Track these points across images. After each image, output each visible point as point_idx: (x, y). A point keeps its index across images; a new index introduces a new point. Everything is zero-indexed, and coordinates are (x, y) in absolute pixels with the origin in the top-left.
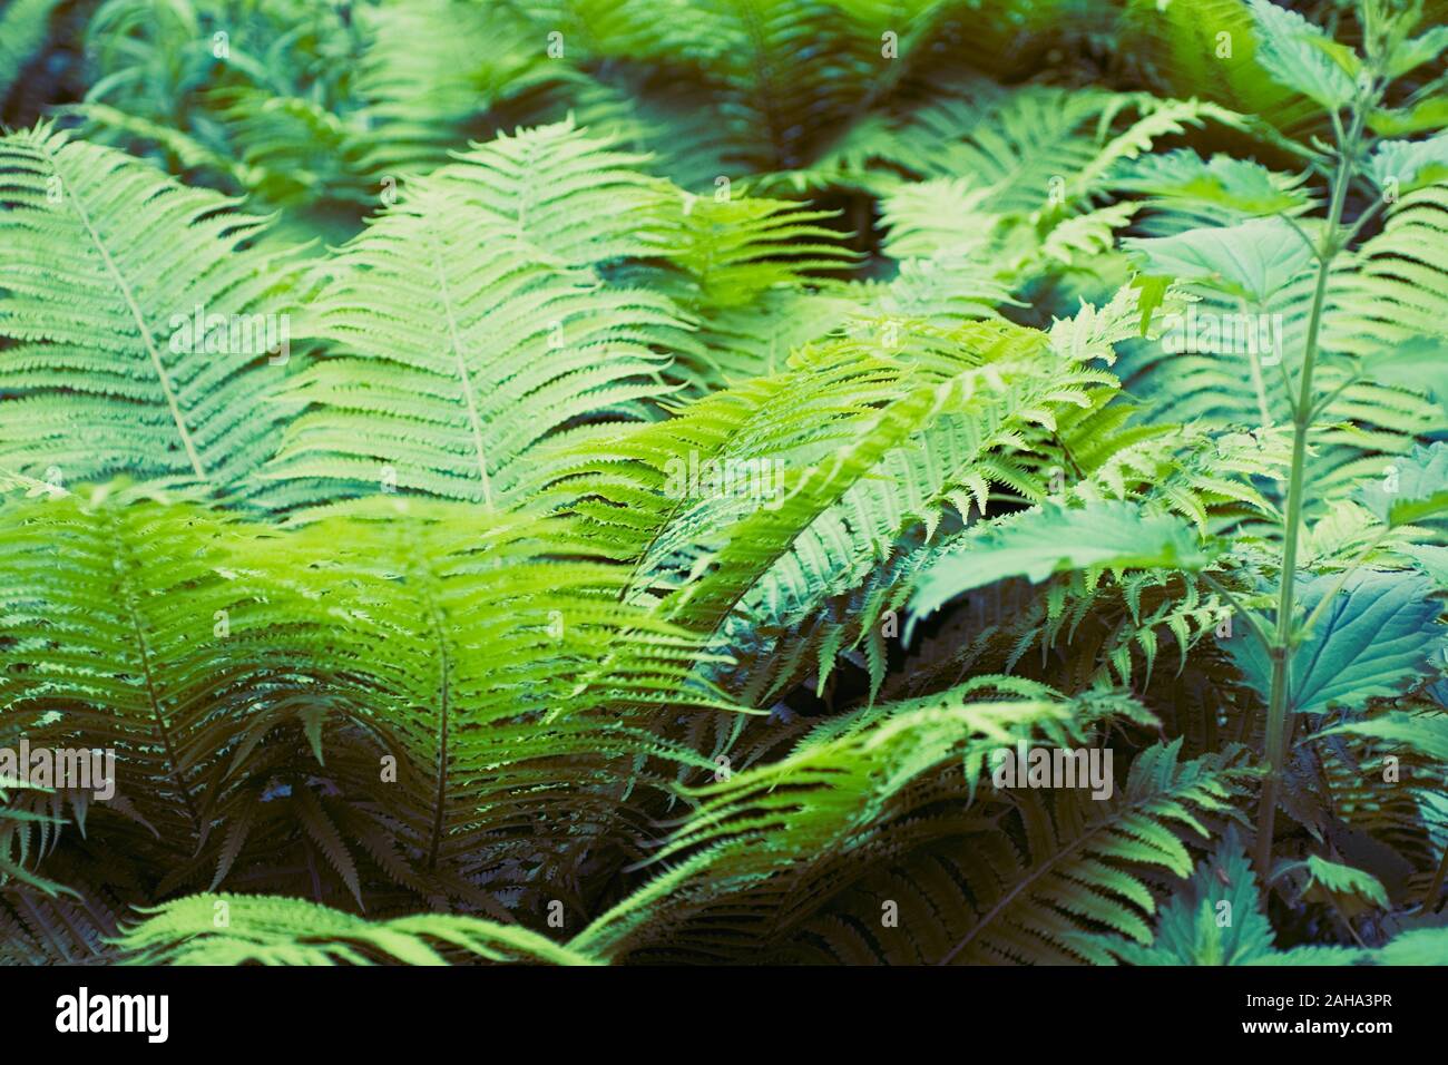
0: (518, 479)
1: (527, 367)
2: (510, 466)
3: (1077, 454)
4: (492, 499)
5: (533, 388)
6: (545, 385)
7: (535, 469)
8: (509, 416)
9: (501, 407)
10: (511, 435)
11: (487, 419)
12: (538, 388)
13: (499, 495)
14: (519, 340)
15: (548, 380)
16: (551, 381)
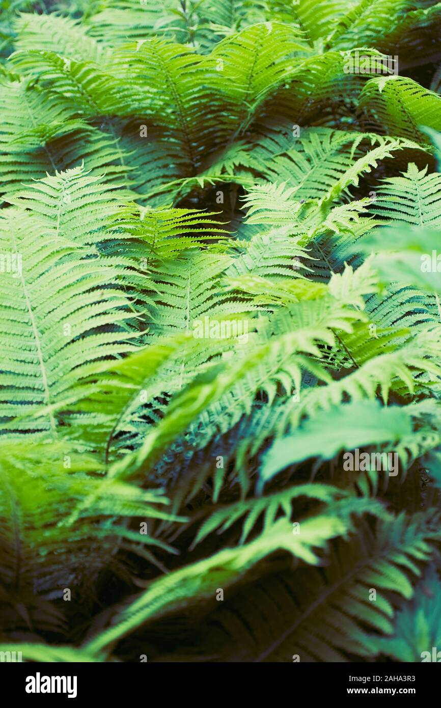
0: (59, 364)
1: (62, 304)
2: (54, 357)
3: (345, 341)
4: (46, 375)
5: (65, 315)
6: (71, 313)
7: (67, 359)
8: (54, 330)
9: (49, 326)
10: (55, 340)
11: (42, 332)
12: (68, 315)
13: (49, 373)
14: (58, 290)
15: (73, 311)
16: (75, 311)
